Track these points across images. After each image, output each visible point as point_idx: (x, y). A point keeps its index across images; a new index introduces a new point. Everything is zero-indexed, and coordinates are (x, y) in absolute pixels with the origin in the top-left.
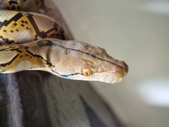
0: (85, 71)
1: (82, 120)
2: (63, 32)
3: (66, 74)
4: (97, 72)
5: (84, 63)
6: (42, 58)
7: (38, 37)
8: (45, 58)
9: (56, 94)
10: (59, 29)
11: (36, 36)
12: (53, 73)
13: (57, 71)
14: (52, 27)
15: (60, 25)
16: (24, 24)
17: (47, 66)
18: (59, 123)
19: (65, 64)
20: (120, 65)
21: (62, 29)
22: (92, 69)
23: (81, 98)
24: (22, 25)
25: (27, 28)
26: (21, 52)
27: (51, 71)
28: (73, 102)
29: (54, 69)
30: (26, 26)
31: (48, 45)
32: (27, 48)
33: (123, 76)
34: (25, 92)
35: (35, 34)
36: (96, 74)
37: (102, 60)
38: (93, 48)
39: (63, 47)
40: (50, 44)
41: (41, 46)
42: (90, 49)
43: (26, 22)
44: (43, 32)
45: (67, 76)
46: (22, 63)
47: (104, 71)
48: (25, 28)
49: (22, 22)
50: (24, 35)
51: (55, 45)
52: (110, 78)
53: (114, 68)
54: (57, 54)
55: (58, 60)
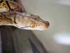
0: (31, 25)
1: (29, 48)
2: (22, 9)
3: (23, 27)
4: (37, 26)
5: (31, 22)
6: (12, 20)
7: (10, 11)
8: (13, 20)
9: (18, 36)
10: (20, 8)
11: (9, 11)
12: (17, 27)
13: (19, 26)
14: (16, 7)
15: (20, 6)
16: (4, 5)
17: (14, 23)
18: (18, 48)
19: (22, 22)
20: (46, 23)
21: (21, 8)
22: (35, 25)
23: (29, 39)
24: (3, 6)
25: (5, 7)
26: (2, 17)
27: (16, 26)
28: (26, 40)
29: (17, 25)
30: (5, 6)
31: (14, 14)
32: (5, 15)
33: (47, 27)
34: (4, 34)
35: (9, 10)
36: (36, 27)
37: (39, 21)
38: (34, 16)
39: (21, 15)
40: (15, 14)
41: (11, 15)
42: (33, 16)
43: (5, 4)
44: (12, 9)
45: (23, 28)
46: (3, 22)
47: (39, 25)
48: (4, 7)
49: (3, 4)
50: (4, 10)
51: (18, 14)
52: (42, 28)
53: (44, 24)
54: (19, 18)
55: (19, 21)
